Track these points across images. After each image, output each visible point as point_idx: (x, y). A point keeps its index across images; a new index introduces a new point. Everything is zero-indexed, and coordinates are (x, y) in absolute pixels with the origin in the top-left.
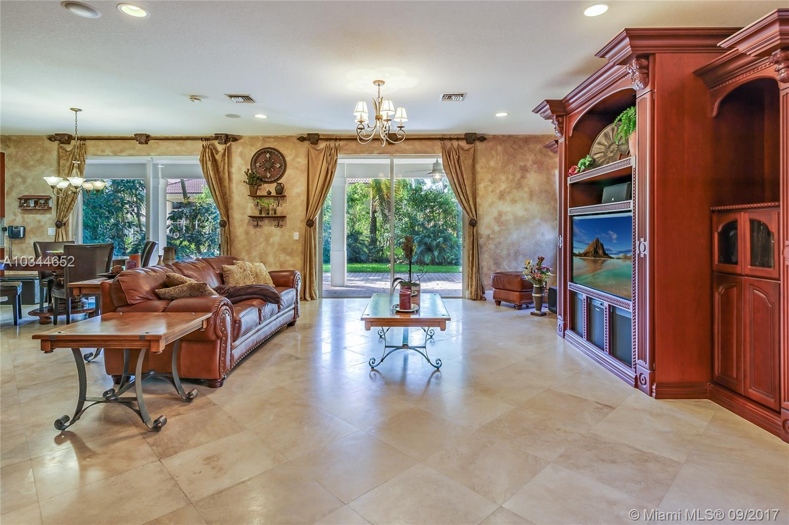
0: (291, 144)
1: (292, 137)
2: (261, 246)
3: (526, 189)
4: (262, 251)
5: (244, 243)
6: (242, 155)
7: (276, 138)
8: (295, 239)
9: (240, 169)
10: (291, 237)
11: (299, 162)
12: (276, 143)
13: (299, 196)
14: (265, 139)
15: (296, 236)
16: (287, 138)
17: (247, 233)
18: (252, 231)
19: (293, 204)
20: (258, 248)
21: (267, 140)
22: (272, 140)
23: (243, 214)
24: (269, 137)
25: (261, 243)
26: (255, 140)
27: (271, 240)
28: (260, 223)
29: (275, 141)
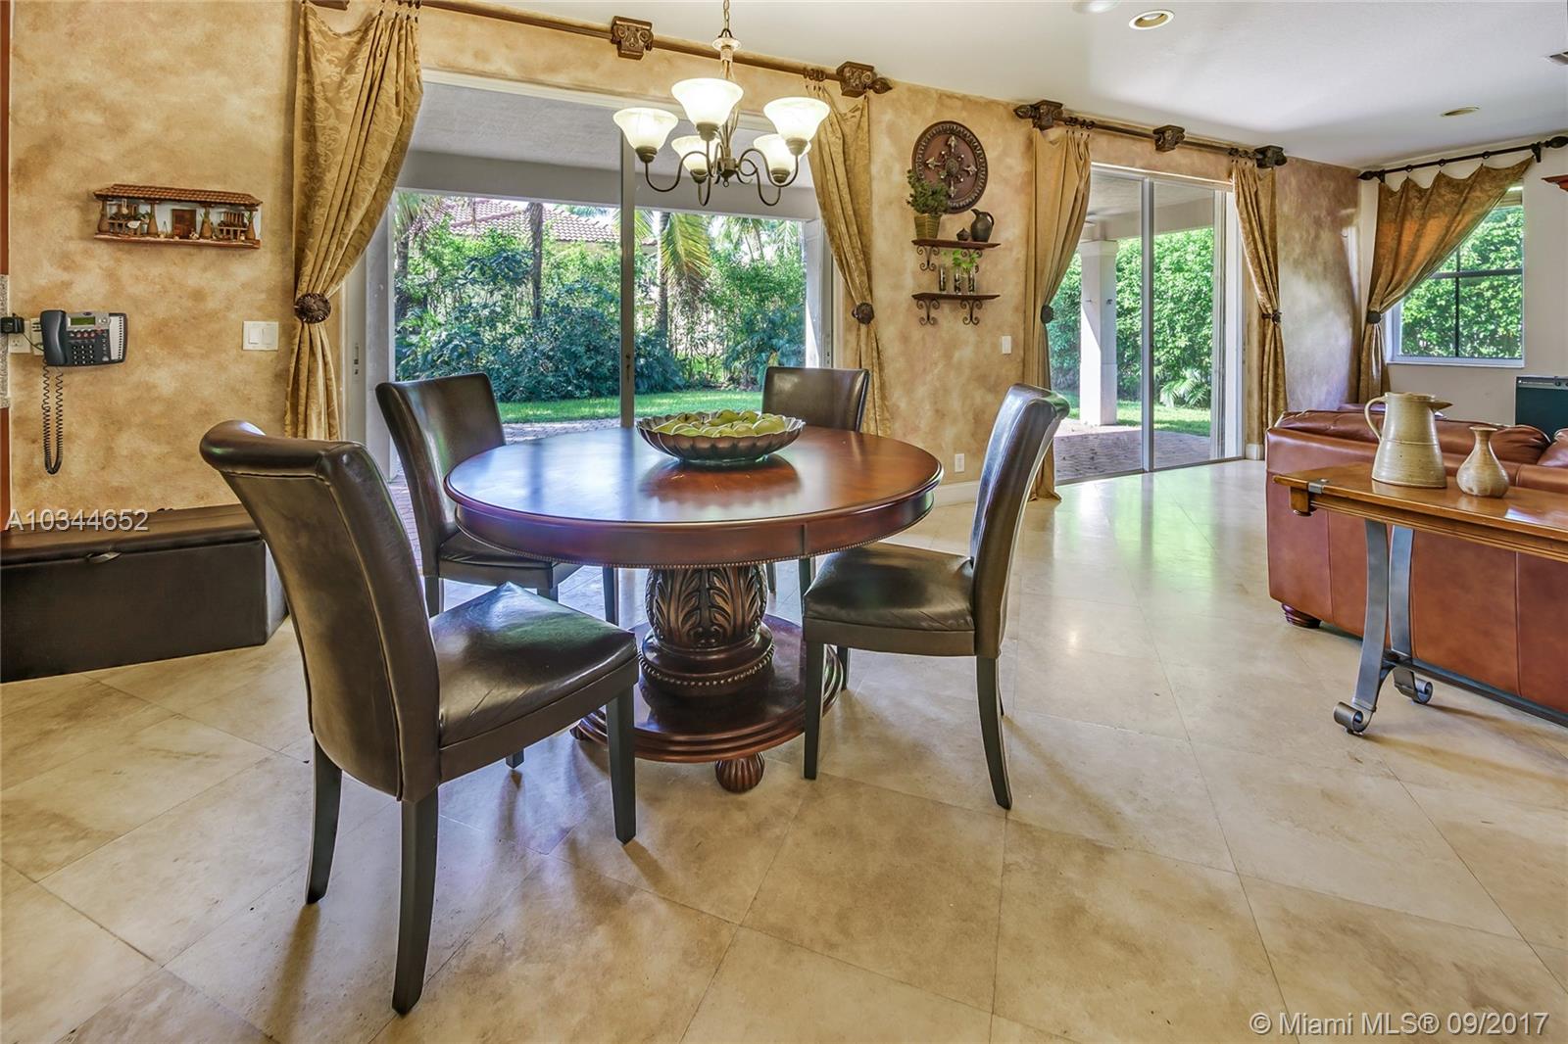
0: (995, 120)
1: (997, 103)
2: (936, 371)
3: (1320, 258)
4: (938, 384)
5: (898, 365)
6: (892, 131)
7: (967, 102)
8: (1004, 352)
9: (888, 170)
10: (996, 346)
11: (1011, 168)
12: (964, 114)
13: (1011, 250)
14: (944, 97)
15: (1006, 344)
16: (989, 105)
17: (905, 339)
18: (917, 333)
19: (1000, 267)
20: (929, 378)
21: (948, 102)
22: (959, 103)
23: (897, 287)
24: (951, 96)
25: (936, 364)
26: (921, 96)
27: (957, 355)
28: (933, 314)
29: (964, 108)
